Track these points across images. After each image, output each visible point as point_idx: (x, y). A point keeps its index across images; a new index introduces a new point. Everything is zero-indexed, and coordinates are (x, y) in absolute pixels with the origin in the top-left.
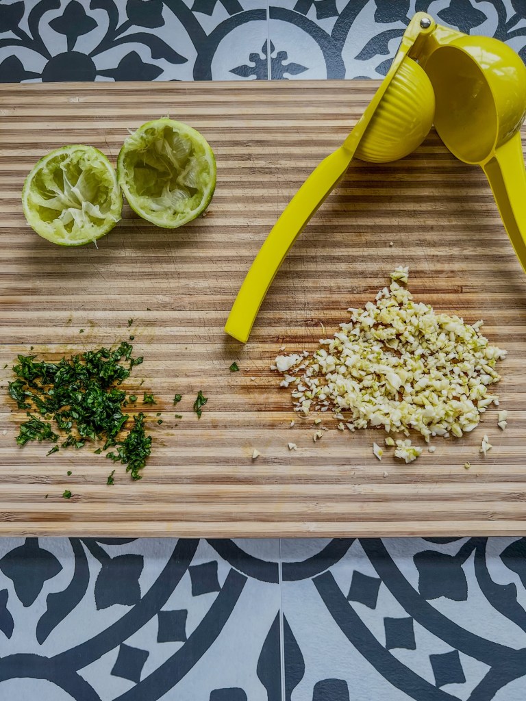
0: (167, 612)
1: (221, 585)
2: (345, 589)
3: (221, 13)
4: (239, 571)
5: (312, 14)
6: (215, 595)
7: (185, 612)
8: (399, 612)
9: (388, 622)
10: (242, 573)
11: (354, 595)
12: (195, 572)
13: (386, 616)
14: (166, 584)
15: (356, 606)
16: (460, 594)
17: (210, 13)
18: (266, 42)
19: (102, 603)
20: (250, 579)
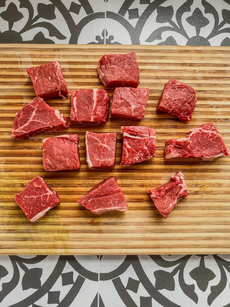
0: (52, 292)
1: (74, 282)
2: (125, 284)
3: (83, 14)
4: (82, 276)
5: (126, 16)
6: (71, 286)
7: (59, 292)
8: (146, 294)
9: (142, 298)
10: (83, 277)
11: (129, 287)
12: (64, 276)
13: (141, 296)
14: (52, 280)
15: (129, 292)
16: (171, 288)
17: (78, 13)
18: (104, 30)
19: (25, 288)
20: (86, 279)
